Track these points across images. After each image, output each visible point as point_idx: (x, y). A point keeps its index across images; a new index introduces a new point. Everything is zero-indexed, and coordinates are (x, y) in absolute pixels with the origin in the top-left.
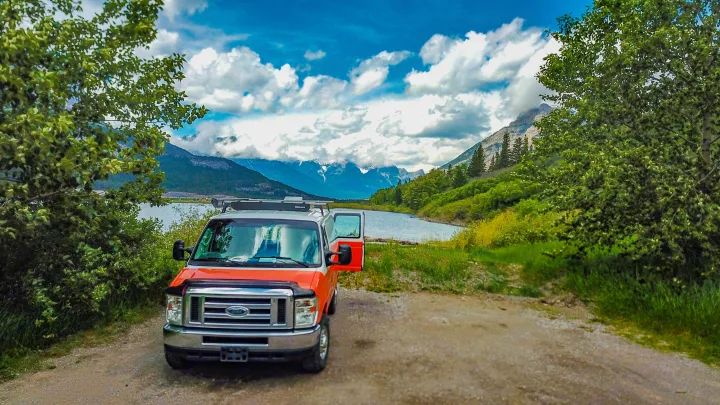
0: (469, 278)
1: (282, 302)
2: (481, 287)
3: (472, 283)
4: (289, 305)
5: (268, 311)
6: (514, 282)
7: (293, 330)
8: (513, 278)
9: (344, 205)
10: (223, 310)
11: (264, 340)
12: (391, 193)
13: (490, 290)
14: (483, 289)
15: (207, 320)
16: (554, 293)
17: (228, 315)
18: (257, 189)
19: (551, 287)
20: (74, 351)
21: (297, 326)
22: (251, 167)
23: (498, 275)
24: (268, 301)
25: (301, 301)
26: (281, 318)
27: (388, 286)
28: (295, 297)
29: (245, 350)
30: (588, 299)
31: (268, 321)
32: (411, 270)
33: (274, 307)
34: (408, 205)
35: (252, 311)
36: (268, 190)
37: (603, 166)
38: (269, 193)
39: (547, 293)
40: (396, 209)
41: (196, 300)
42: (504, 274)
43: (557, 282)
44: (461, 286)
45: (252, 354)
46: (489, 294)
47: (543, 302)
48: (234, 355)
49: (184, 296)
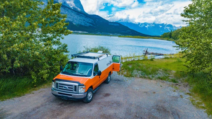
0: (157, 74)
1: (75, 86)
2: (159, 78)
3: (157, 76)
4: (77, 87)
5: (72, 88)
6: (171, 77)
7: (78, 93)
8: (171, 75)
9: (153, 37)
10: (62, 87)
11: (71, 95)
12: (168, 34)
13: (161, 79)
14: (160, 78)
15: (59, 89)
16: (181, 82)
17: (63, 88)
18: (127, 32)
19: (181, 80)
20: (40, 89)
21: (79, 92)
22: (126, 25)
23: (167, 74)
24: (72, 86)
25: (80, 87)
26: (75, 90)
27: (130, 75)
28: (79, 86)
29: (67, 97)
30: (191, 86)
31: (72, 91)
32: (140, 70)
33: (74, 87)
34: (173, 38)
35: (69, 88)
36: (130, 32)
37: (194, 47)
38: (130, 33)
39: (180, 82)
40: (169, 39)
41: (57, 84)
42: (169, 74)
43: (184, 79)
44: (153, 77)
45: (68, 98)
46: (161, 80)
47: (177, 85)
48: (64, 98)
49: (55, 82)
